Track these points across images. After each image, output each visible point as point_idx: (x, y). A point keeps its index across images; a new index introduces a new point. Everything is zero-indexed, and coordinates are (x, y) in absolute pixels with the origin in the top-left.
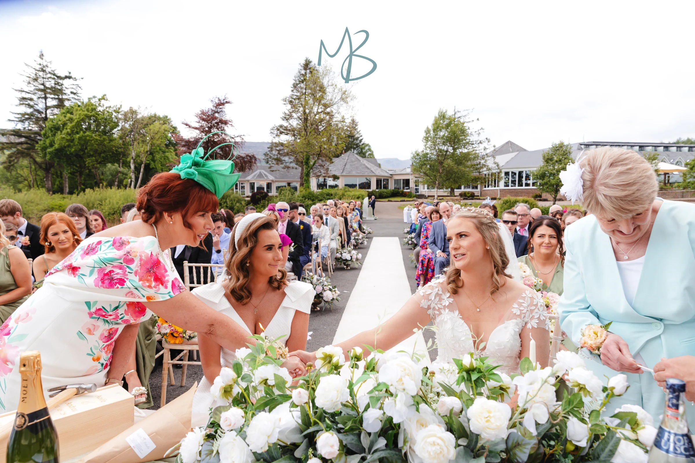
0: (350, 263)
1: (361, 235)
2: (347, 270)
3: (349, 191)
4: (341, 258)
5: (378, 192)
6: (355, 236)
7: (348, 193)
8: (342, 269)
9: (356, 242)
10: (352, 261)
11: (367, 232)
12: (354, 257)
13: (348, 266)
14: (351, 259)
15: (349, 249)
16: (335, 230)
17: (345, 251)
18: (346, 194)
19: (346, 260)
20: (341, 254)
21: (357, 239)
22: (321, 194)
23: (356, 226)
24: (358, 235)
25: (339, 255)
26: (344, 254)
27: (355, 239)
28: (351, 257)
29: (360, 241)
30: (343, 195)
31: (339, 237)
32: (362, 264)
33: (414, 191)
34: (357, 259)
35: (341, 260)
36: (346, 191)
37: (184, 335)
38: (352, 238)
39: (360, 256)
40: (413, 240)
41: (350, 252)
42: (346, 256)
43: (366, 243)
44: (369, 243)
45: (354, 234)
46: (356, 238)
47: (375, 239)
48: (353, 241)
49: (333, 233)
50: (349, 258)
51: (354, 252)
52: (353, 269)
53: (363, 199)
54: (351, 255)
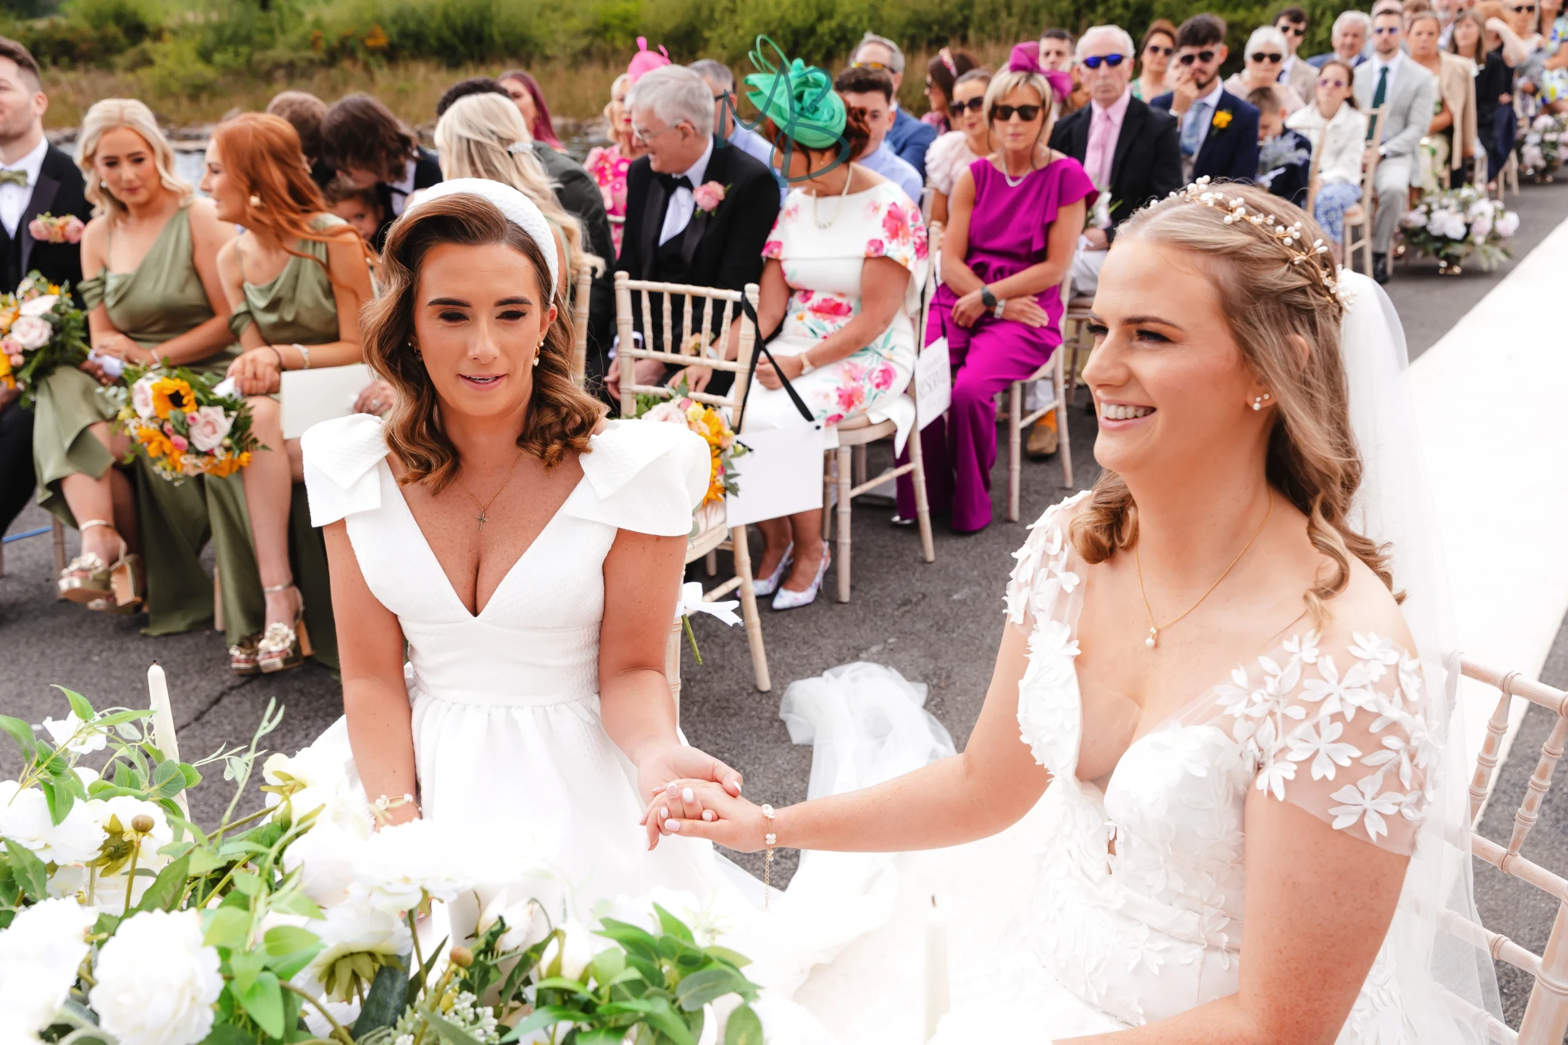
0: (1458, 249)
2: (1449, 277)
4: (1424, 229)
8: (1427, 273)
10: (1473, 244)
12: (1484, 225)
13: (1452, 260)
14: (1468, 234)
16: (1415, 116)
17: (1445, 201)
19: (1445, 240)
20: (1429, 213)
25: (1416, 218)
26: (1439, 216)
28: (1468, 226)
31: (1439, 143)
34: (1495, 237)
35: (1422, 237)
39: (1511, 222)
41: (1465, 206)
42: (1449, 223)
49: (1406, 124)
50: (1455, 229)
51: (1485, 207)
52: (1473, 273)
54: (1470, 220)
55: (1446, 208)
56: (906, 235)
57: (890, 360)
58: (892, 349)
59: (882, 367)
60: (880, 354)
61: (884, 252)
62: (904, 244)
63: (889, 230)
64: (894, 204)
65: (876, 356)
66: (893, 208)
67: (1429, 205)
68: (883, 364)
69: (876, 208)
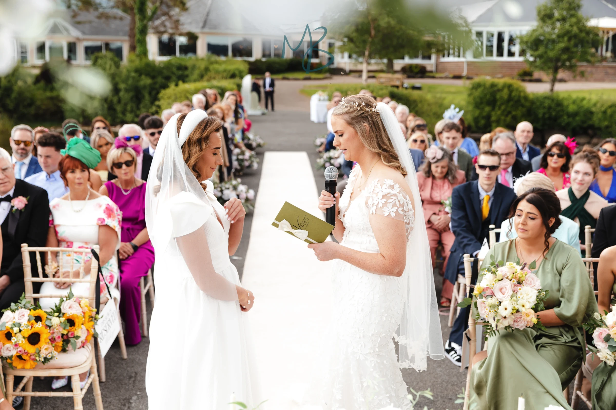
1: (248, 153)
3: (216, 62)
5: (265, 62)
6: (238, 155)
7: (216, 66)
9: (240, 165)
11: (254, 144)
12: (243, 195)
15: (234, 182)
18: (211, 67)
21: (242, 160)
22: (168, 66)
23: (238, 137)
24: (243, 153)
26: (225, 192)
27: (238, 160)
29: (246, 164)
30: (207, 69)
32: (254, 207)
33: (325, 62)
34: (247, 200)
36: (212, 63)
37: (37, 358)
38: (234, 158)
39: (251, 193)
40: (332, 161)
41: (235, 188)
43: (255, 166)
44: (260, 164)
45: (236, 151)
46: (241, 157)
47: (269, 156)
48: (235, 164)
51: (242, 188)
53: (242, 77)
54: (238, 193)
55: (228, 189)
56: (114, 217)
57: (112, 271)
58: (111, 266)
59: (109, 275)
60: (108, 269)
61: (106, 223)
62: (113, 220)
63: (107, 214)
64: (108, 205)
65: (106, 270)
66: (108, 206)
67: (221, 188)
68: (110, 273)
69: (100, 206)
